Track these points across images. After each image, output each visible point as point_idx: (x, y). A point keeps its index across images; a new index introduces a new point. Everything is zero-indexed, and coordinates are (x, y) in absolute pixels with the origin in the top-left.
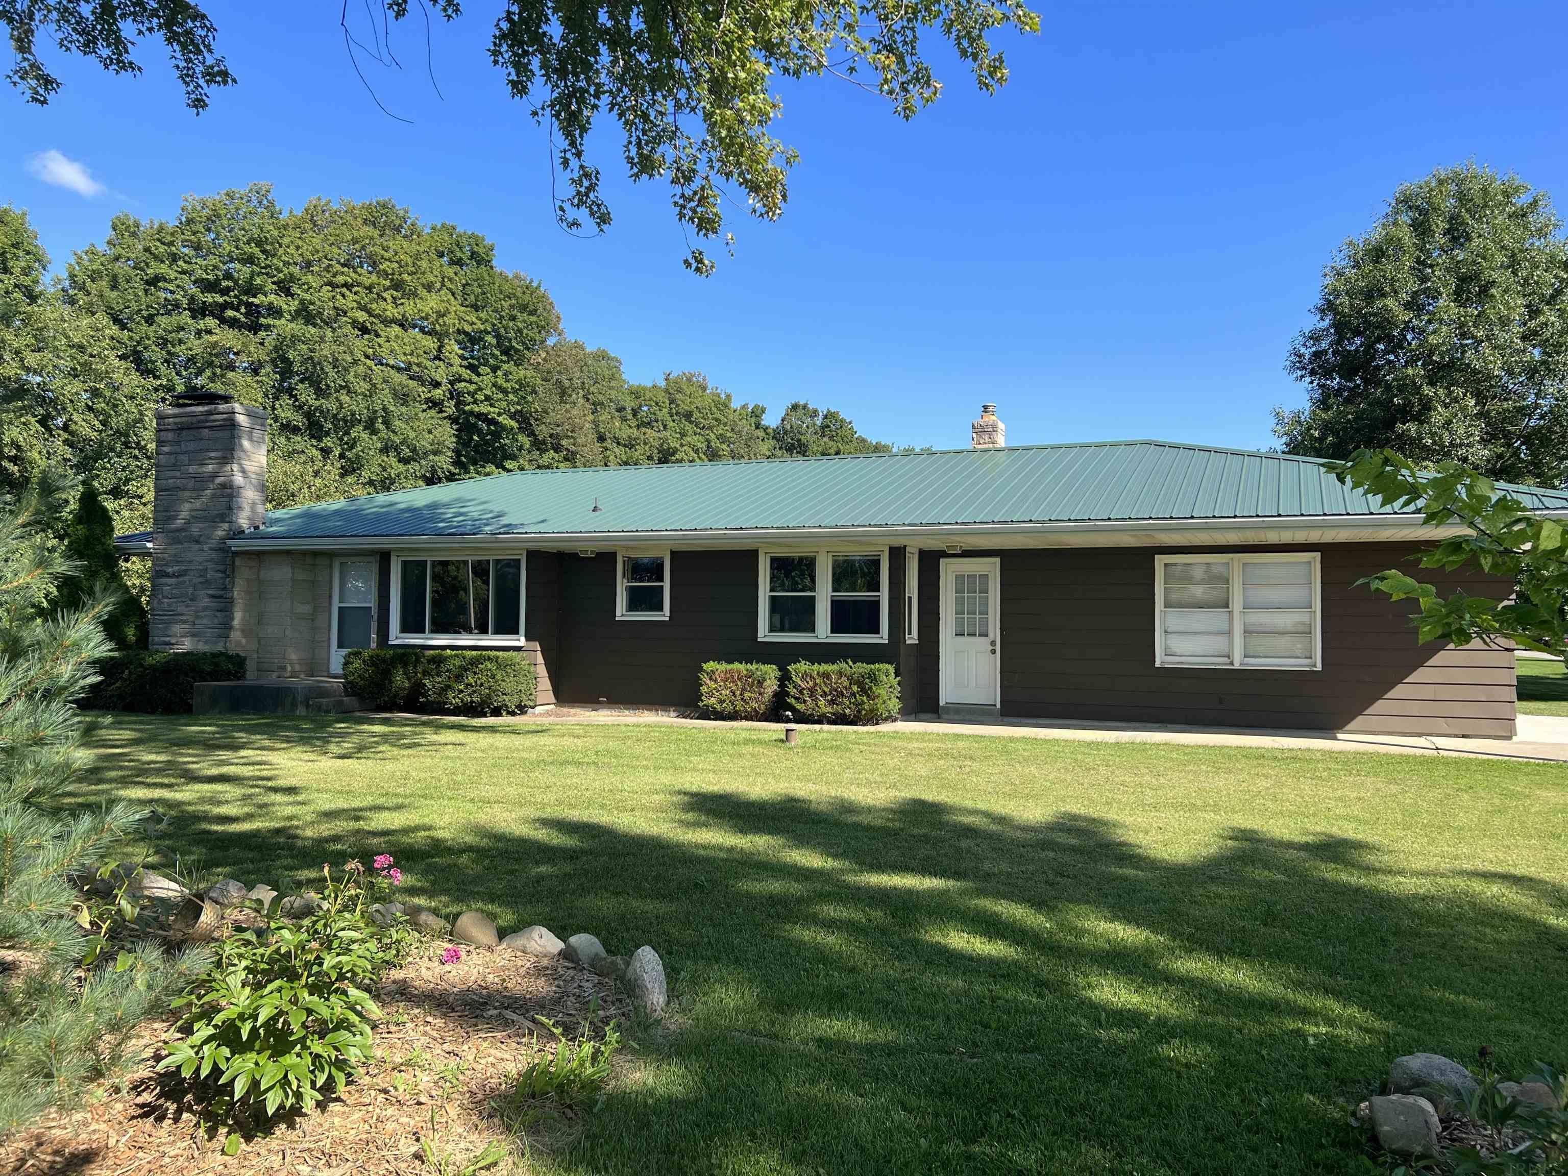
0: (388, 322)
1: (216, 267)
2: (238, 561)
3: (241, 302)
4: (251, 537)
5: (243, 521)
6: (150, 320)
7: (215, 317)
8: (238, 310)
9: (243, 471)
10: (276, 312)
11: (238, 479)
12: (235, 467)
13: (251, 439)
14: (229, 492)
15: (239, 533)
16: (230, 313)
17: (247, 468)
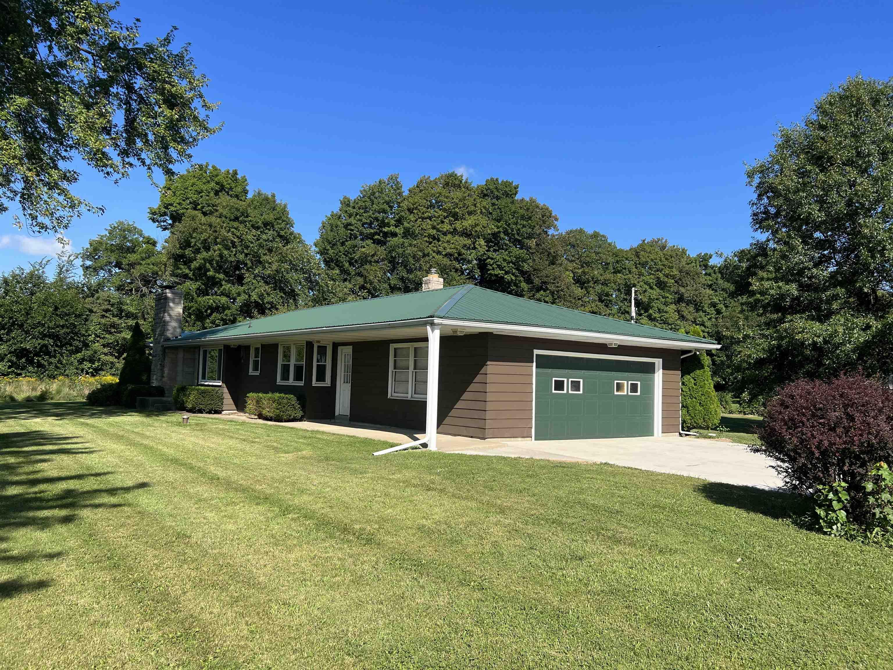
2: (167, 351)
3: (381, 231)
4: (174, 340)
5: (169, 334)
6: (343, 244)
7: (371, 239)
8: (379, 235)
9: (170, 315)
10: (394, 235)
11: (167, 318)
12: (166, 314)
13: (174, 303)
14: (165, 324)
15: (168, 339)
16: (376, 237)
17: (172, 314)
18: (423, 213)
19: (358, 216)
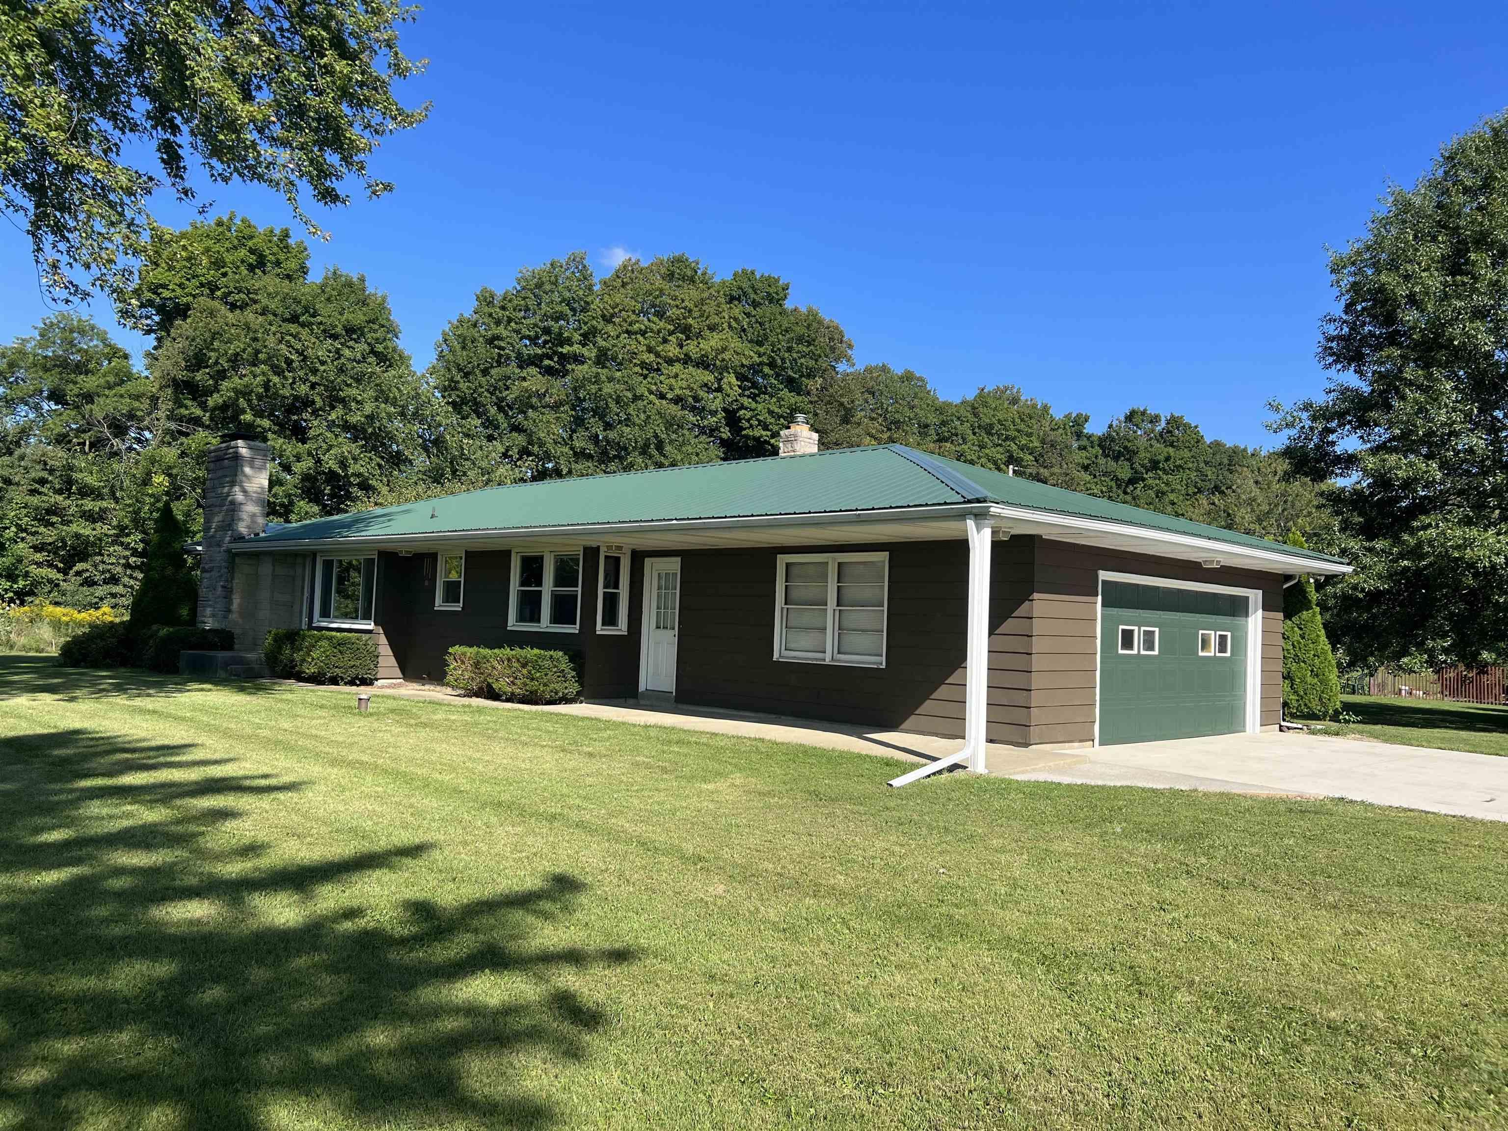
0: (670, 362)
1: (536, 325)
3: (555, 353)
4: (249, 541)
5: (242, 528)
7: (537, 366)
8: (552, 359)
9: (245, 491)
10: (578, 359)
11: (240, 497)
13: (252, 467)
14: (234, 508)
15: (241, 538)
16: (547, 362)
17: (249, 489)
18: (630, 324)
19: (513, 324)
